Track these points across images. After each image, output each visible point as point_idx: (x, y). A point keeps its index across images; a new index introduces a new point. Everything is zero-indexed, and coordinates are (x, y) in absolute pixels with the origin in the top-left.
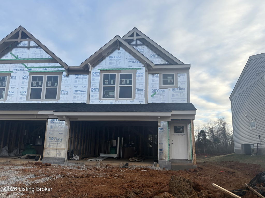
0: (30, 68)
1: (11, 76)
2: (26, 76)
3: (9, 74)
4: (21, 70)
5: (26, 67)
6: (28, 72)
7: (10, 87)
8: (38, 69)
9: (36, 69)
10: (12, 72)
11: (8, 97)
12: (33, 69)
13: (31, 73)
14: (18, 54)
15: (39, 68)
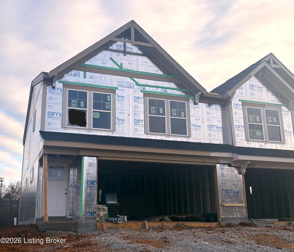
0: (143, 86)
1: (116, 94)
2: (138, 98)
3: (113, 90)
4: (130, 87)
5: (137, 84)
6: (141, 91)
7: (117, 112)
8: (154, 89)
9: (152, 89)
10: (117, 88)
11: (117, 126)
12: (147, 89)
13: (146, 94)
14: (123, 62)
15: (156, 87)
